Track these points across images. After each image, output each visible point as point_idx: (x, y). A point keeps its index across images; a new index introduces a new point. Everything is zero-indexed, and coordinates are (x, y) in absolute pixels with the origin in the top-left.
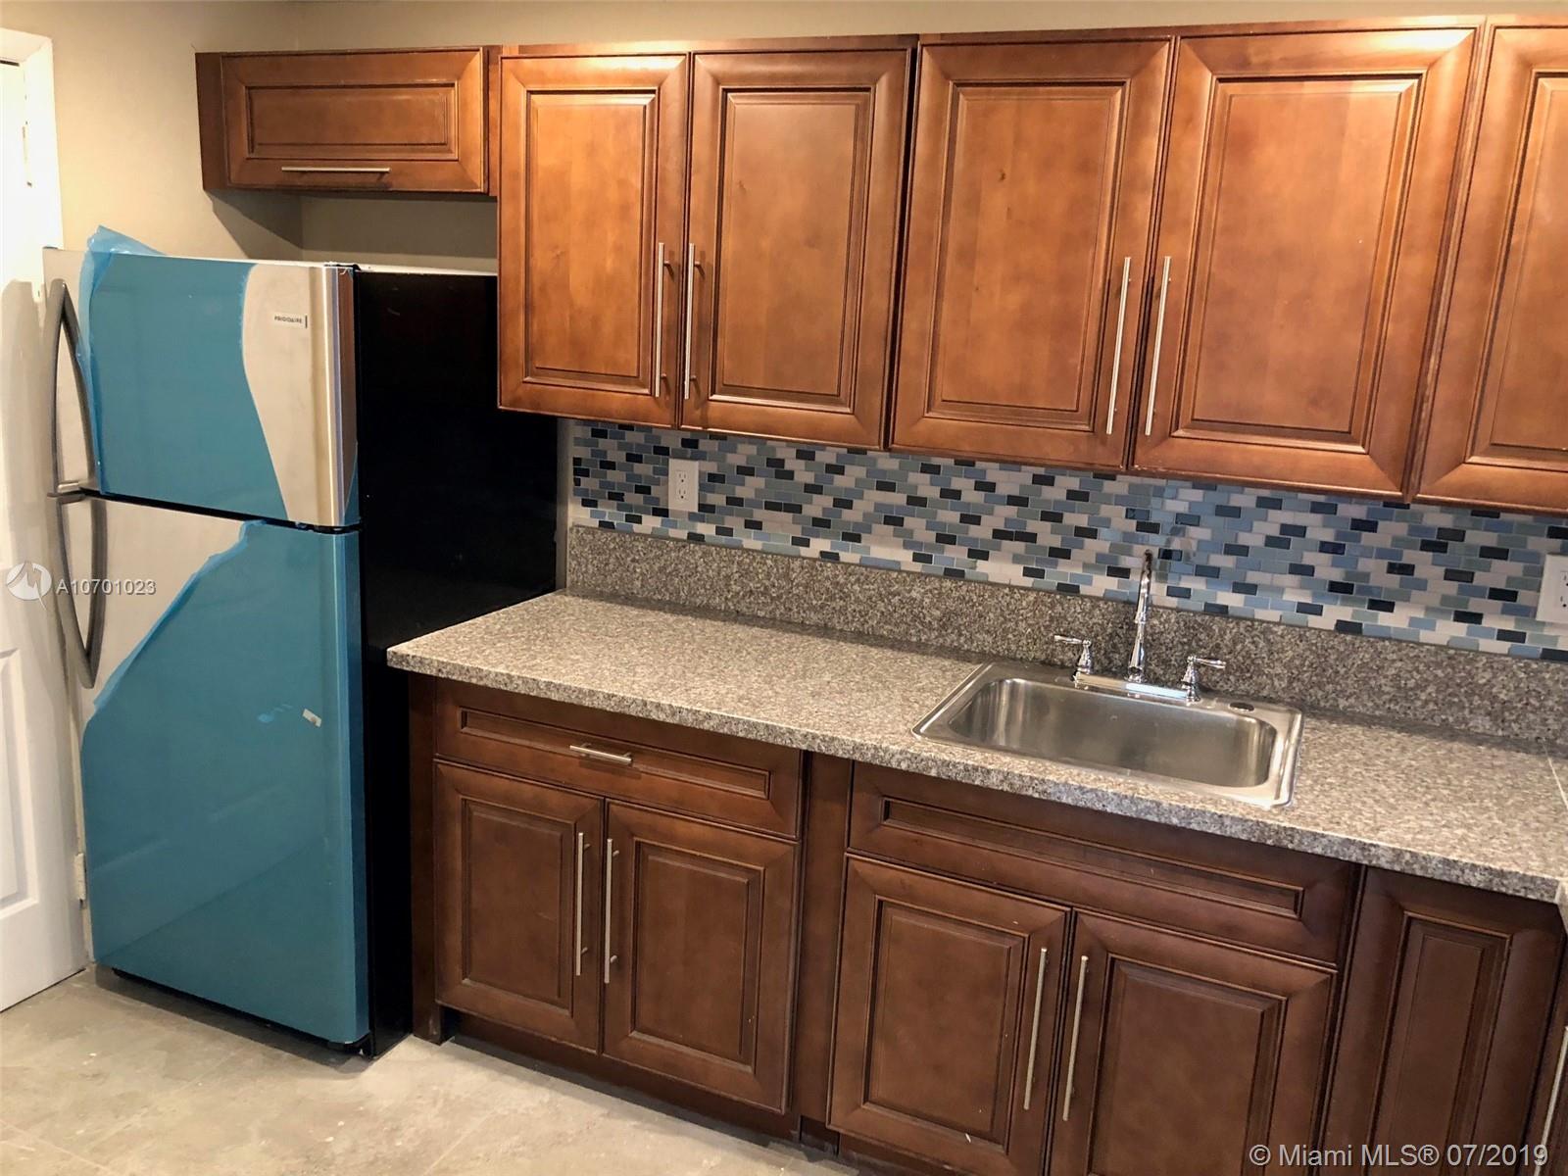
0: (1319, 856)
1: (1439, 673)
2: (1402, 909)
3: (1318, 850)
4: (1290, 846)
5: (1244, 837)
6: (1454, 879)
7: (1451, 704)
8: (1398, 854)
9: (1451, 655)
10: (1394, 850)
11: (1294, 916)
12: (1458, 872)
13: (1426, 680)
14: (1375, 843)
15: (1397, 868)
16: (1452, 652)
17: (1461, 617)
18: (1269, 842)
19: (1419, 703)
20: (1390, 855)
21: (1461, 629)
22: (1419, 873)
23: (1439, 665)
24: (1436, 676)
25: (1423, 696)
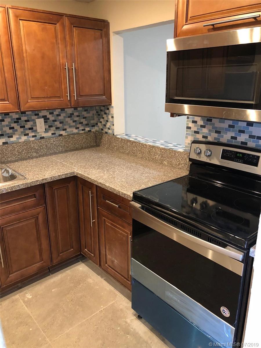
0: (39, 184)
1: (25, 147)
2: (53, 188)
3: (38, 184)
4: (33, 185)
5: (24, 187)
6: (61, 178)
7: (28, 153)
8: (51, 178)
9: (26, 143)
10: (50, 177)
11: (35, 199)
12: (61, 177)
13: (23, 149)
14: (47, 177)
15: (52, 181)
16: (26, 142)
17: (25, 135)
18: (29, 186)
19: (23, 154)
20: (50, 179)
21: (26, 138)
22: (55, 180)
23: (24, 145)
24: (25, 148)
25: (24, 153)
